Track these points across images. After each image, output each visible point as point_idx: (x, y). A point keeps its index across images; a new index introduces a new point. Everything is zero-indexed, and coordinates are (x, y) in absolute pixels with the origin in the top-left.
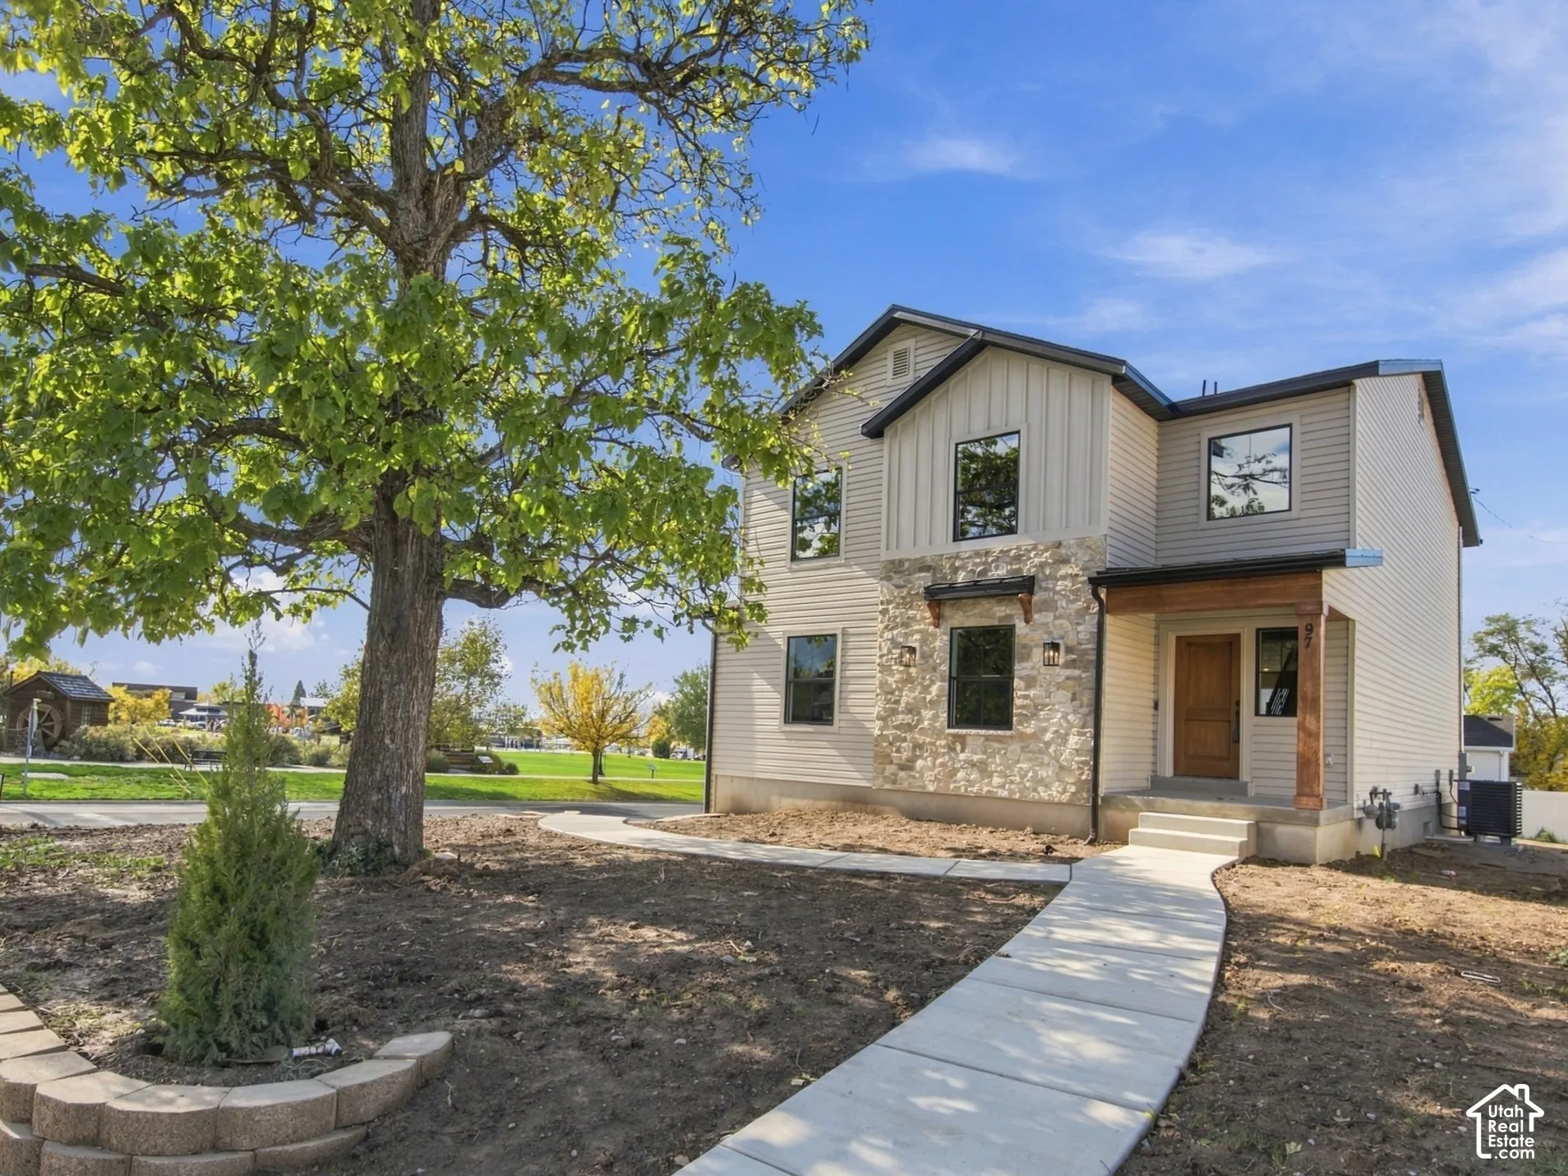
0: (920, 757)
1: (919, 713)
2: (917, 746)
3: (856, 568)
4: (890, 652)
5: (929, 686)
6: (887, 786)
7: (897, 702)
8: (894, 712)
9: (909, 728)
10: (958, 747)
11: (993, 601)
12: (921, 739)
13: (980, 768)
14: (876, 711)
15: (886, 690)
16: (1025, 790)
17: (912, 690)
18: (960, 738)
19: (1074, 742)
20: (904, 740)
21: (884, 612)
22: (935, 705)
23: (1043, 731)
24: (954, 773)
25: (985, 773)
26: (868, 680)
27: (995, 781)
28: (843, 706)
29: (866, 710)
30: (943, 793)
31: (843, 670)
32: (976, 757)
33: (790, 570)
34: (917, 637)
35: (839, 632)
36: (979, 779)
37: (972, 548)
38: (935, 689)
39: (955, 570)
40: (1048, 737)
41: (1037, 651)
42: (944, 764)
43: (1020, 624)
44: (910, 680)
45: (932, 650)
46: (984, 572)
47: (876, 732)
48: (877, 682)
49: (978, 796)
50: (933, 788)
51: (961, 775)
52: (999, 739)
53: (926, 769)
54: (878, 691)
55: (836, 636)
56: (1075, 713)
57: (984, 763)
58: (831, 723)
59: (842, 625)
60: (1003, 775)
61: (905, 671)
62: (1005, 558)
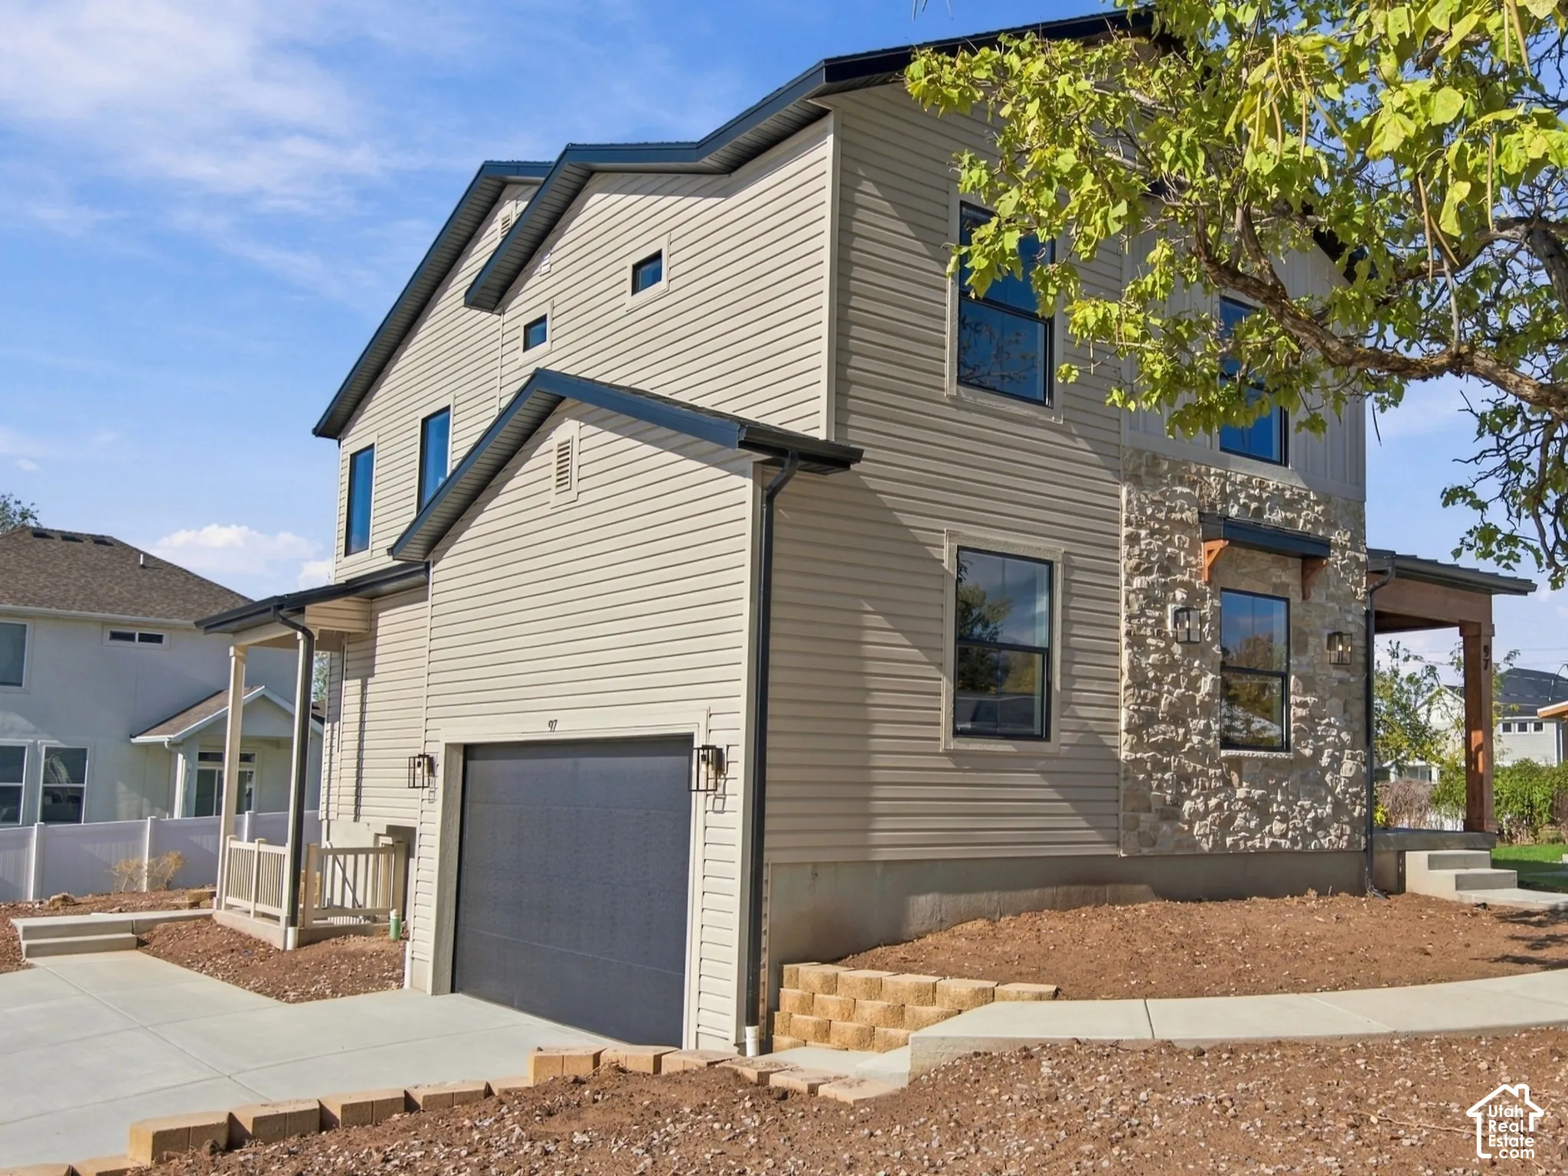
0: (1187, 796)
1: (1185, 724)
2: (1184, 778)
3: (1082, 443)
4: (1142, 613)
5: (1198, 678)
6: (1145, 851)
7: (1156, 702)
8: (1150, 719)
9: (1170, 747)
10: (1235, 777)
11: (1269, 557)
12: (1190, 766)
13: (1260, 809)
14: (1123, 715)
15: (1139, 680)
16: (1307, 837)
17: (1176, 683)
18: (1236, 764)
19: (1348, 768)
20: (1166, 768)
21: (1133, 539)
22: (1206, 710)
23: (1318, 753)
24: (1231, 819)
25: (1266, 817)
26: (1109, 660)
27: (1277, 827)
28: (1067, 703)
29: (1104, 713)
30: (1219, 853)
31: (1065, 635)
32: (1257, 793)
33: (956, 402)
34: (1180, 594)
35: (1057, 558)
36: (1260, 827)
37: (1242, 469)
38: (1206, 684)
39: (1225, 498)
40: (1325, 761)
41: (1312, 641)
42: (1219, 806)
43: (1296, 598)
44: (1174, 665)
45: (1202, 620)
46: (1259, 512)
47: (1124, 754)
48: (1125, 664)
49: (1261, 853)
50: (1206, 846)
51: (1239, 821)
52: (1278, 764)
53: (1197, 816)
54: (1125, 681)
55: (1050, 564)
56: (1347, 729)
57: (1266, 801)
58: (1047, 738)
59: (1062, 547)
60: (1285, 819)
61: (1167, 650)
62: (1279, 499)
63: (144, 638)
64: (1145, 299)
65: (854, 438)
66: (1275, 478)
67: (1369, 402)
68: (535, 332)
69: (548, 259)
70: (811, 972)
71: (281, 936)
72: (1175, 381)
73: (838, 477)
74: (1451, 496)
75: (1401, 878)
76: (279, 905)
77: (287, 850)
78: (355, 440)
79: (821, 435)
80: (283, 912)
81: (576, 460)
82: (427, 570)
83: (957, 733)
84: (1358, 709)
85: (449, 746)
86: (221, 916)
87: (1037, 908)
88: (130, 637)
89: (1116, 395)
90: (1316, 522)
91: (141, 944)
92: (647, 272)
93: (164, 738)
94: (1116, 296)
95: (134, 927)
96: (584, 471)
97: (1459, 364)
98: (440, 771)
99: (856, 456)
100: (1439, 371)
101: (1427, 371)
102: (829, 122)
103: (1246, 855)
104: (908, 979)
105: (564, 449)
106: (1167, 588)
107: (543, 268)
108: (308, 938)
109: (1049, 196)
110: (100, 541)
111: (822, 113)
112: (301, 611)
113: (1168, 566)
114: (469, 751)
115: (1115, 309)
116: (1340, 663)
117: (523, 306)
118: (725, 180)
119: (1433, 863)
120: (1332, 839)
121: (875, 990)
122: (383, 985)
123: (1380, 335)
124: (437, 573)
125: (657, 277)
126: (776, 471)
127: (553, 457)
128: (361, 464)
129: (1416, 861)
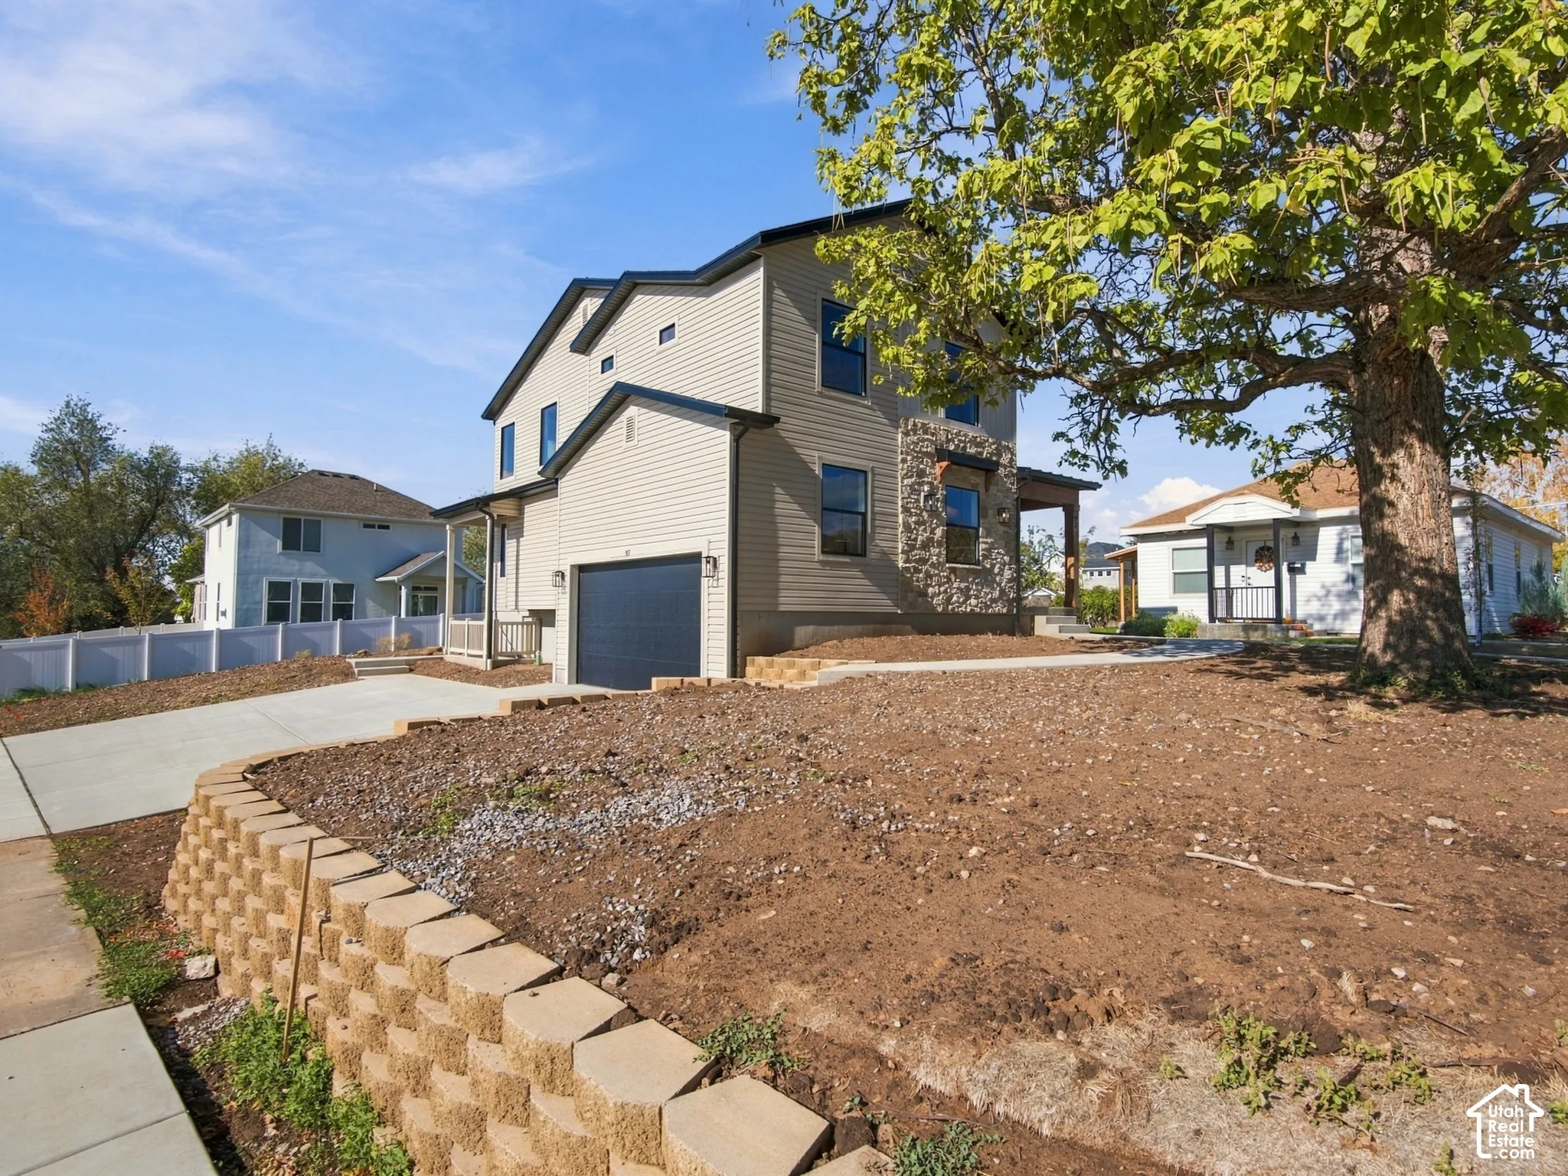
0: (930, 585)
1: (929, 551)
2: (929, 576)
3: (879, 413)
4: (909, 497)
5: (935, 529)
6: (910, 610)
7: (915, 540)
8: (912, 548)
9: (922, 561)
10: (953, 578)
11: (969, 470)
12: (933, 571)
13: (966, 593)
14: (900, 546)
15: (907, 528)
16: (987, 607)
17: (925, 530)
18: (953, 570)
19: (1007, 574)
20: (920, 571)
21: (904, 461)
22: (940, 544)
23: (994, 566)
24: (952, 596)
25: (968, 598)
26: (892, 519)
27: (973, 601)
28: (873, 539)
29: (891, 544)
30: (945, 613)
31: (873, 506)
32: (963, 585)
33: (821, 394)
34: (926, 488)
35: (868, 469)
36: (965, 602)
37: (955, 427)
38: (939, 532)
39: (948, 441)
40: (996, 570)
41: (990, 512)
42: (945, 591)
43: (982, 490)
44: (923, 523)
45: (938, 500)
46: (965, 448)
47: (900, 564)
48: (901, 521)
49: (965, 613)
50: (940, 609)
51: (955, 598)
52: (974, 571)
53: (935, 595)
54: (901, 529)
55: (865, 472)
56: (1007, 554)
57: (968, 589)
58: (865, 556)
59: (871, 464)
60: (977, 597)
61: (920, 515)
62: (974, 442)
63: (381, 527)
64: (915, 344)
65: (774, 411)
66: (970, 431)
67: (1019, 392)
68: (607, 364)
69: (613, 328)
70: (761, 660)
71: (483, 664)
72: (929, 383)
73: (768, 431)
74: (1058, 436)
75: (1033, 629)
76: (481, 648)
77: (485, 623)
78: (503, 421)
79: (760, 410)
80: (484, 652)
81: (636, 426)
82: (557, 481)
83: (823, 552)
84: (1013, 544)
85: (572, 566)
86: (449, 658)
87: (860, 636)
88: (373, 526)
89: (900, 390)
90: (992, 454)
91: (411, 671)
92: (667, 333)
93: (395, 578)
94: (901, 344)
95: (407, 662)
96: (642, 431)
97: (1059, 373)
98: (568, 578)
99: (777, 420)
100: (1049, 376)
101: (1046, 376)
102: (762, 261)
103: (958, 614)
104: (806, 660)
105: (630, 421)
106: (921, 484)
107: (611, 331)
108: (496, 665)
109: (881, 302)
110: (353, 477)
111: (759, 257)
112: (487, 505)
113: (921, 474)
114: (582, 569)
115: (902, 349)
116: (1003, 523)
117: (601, 351)
118: (706, 289)
119: (1048, 621)
120: (1000, 608)
121: (792, 665)
122: (541, 681)
123: (1024, 360)
124: (562, 483)
125: (672, 336)
126: (741, 428)
127: (624, 425)
128: (508, 433)
129: (1040, 620)
